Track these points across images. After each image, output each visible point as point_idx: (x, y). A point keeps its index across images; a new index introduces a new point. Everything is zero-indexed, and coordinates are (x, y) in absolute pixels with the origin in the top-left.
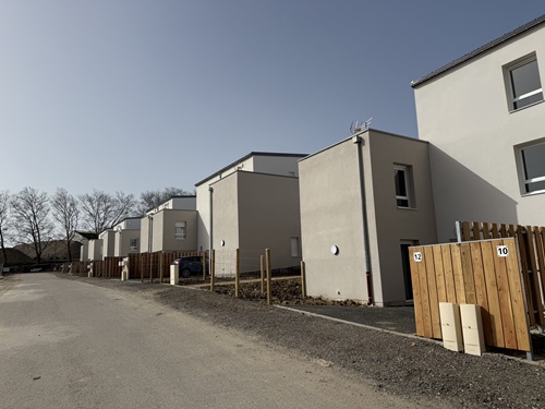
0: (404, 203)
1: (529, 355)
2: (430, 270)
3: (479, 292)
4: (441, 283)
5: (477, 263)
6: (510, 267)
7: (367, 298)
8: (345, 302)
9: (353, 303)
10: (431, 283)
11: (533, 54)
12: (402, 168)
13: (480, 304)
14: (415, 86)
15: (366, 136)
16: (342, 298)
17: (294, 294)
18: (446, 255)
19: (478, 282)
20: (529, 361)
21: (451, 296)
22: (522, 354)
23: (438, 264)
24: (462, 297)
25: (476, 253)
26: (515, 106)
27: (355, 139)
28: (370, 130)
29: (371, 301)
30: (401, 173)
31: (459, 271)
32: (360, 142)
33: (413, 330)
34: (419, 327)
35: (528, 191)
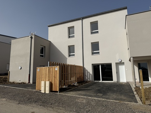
0: (42, 56)
1: (58, 92)
2: (41, 73)
3: (51, 78)
4: (43, 76)
5: (51, 71)
6: (57, 72)
7: (28, 82)
8: (21, 83)
9: (24, 83)
10: (41, 76)
11: (74, 26)
12: (43, 47)
13: (51, 81)
14: (49, 26)
15: (33, 36)
16: (21, 82)
17: (5, 81)
18: (45, 69)
19: (51, 76)
20: (58, 93)
21: (45, 79)
22: (57, 92)
23: (43, 72)
24: (47, 80)
25: (51, 69)
26: (69, 37)
27: (30, 37)
28: (35, 35)
29: (29, 82)
30: (42, 48)
31: (47, 73)
32: (31, 38)
33: (35, 89)
34: (37, 88)
35: (70, 56)
